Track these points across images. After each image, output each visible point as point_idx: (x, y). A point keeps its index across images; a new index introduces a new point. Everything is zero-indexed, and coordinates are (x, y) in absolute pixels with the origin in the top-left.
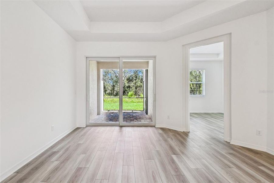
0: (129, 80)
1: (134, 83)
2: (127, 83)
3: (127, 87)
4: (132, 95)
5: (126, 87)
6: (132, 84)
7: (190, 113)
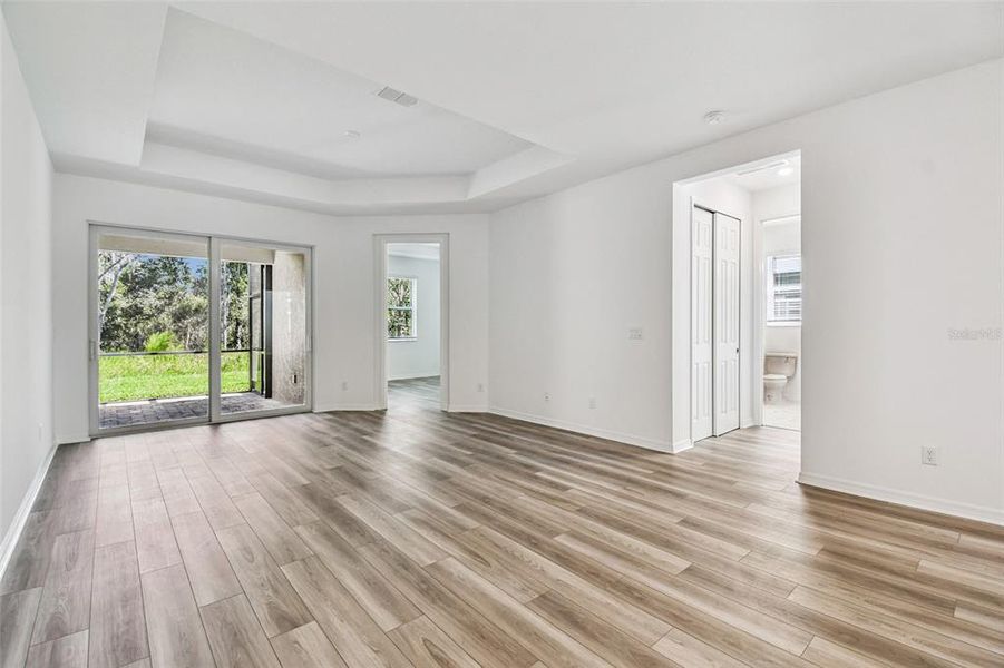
0: (134, 284)
1: (161, 294)
2: (124, 295)
3: (127, 314)
4: (163, 347)
5: (119, 312)
6: (149, 300)
7: (389, 382)
